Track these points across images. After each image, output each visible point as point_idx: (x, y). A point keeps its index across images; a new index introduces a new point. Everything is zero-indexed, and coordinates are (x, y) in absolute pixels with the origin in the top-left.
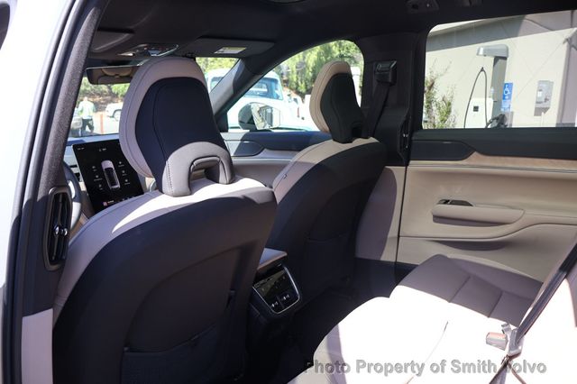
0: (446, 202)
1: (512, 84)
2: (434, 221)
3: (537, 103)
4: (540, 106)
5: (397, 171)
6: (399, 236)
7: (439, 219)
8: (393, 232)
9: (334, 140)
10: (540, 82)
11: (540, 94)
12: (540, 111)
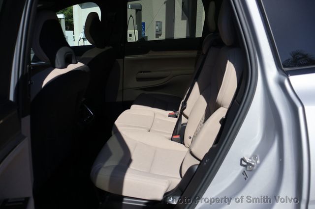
0: (141, 72)
1: (144, 23)
2: (137, 81)
3: (157, 32)
4: (158, 33)
5: (120, 61)
6: (123, 90)
7: (139, 79)
8: (120, 88)
9: (97, 47)
10: (157, 22)
11: (157, 27)
12: (158, 35)
